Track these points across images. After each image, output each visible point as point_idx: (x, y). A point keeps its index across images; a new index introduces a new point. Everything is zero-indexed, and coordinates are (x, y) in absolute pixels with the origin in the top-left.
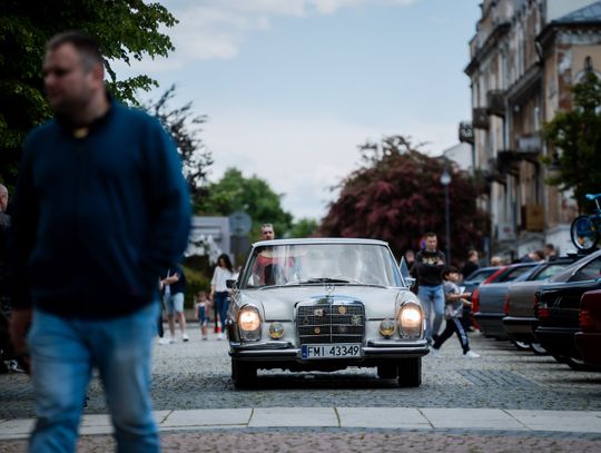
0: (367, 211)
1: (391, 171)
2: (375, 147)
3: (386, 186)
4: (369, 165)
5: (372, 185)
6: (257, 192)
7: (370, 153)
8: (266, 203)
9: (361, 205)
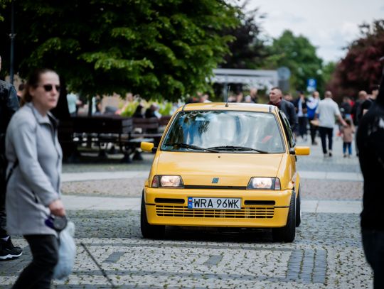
0: (362, 63)
1: (377, 40)
2: (368, 27)
3: (373, 49)
4: (364, 37)
5: (366, 48)
6: (302, 45)
7: (365, 30)
8: (307, 52)
9: (359, 60)
